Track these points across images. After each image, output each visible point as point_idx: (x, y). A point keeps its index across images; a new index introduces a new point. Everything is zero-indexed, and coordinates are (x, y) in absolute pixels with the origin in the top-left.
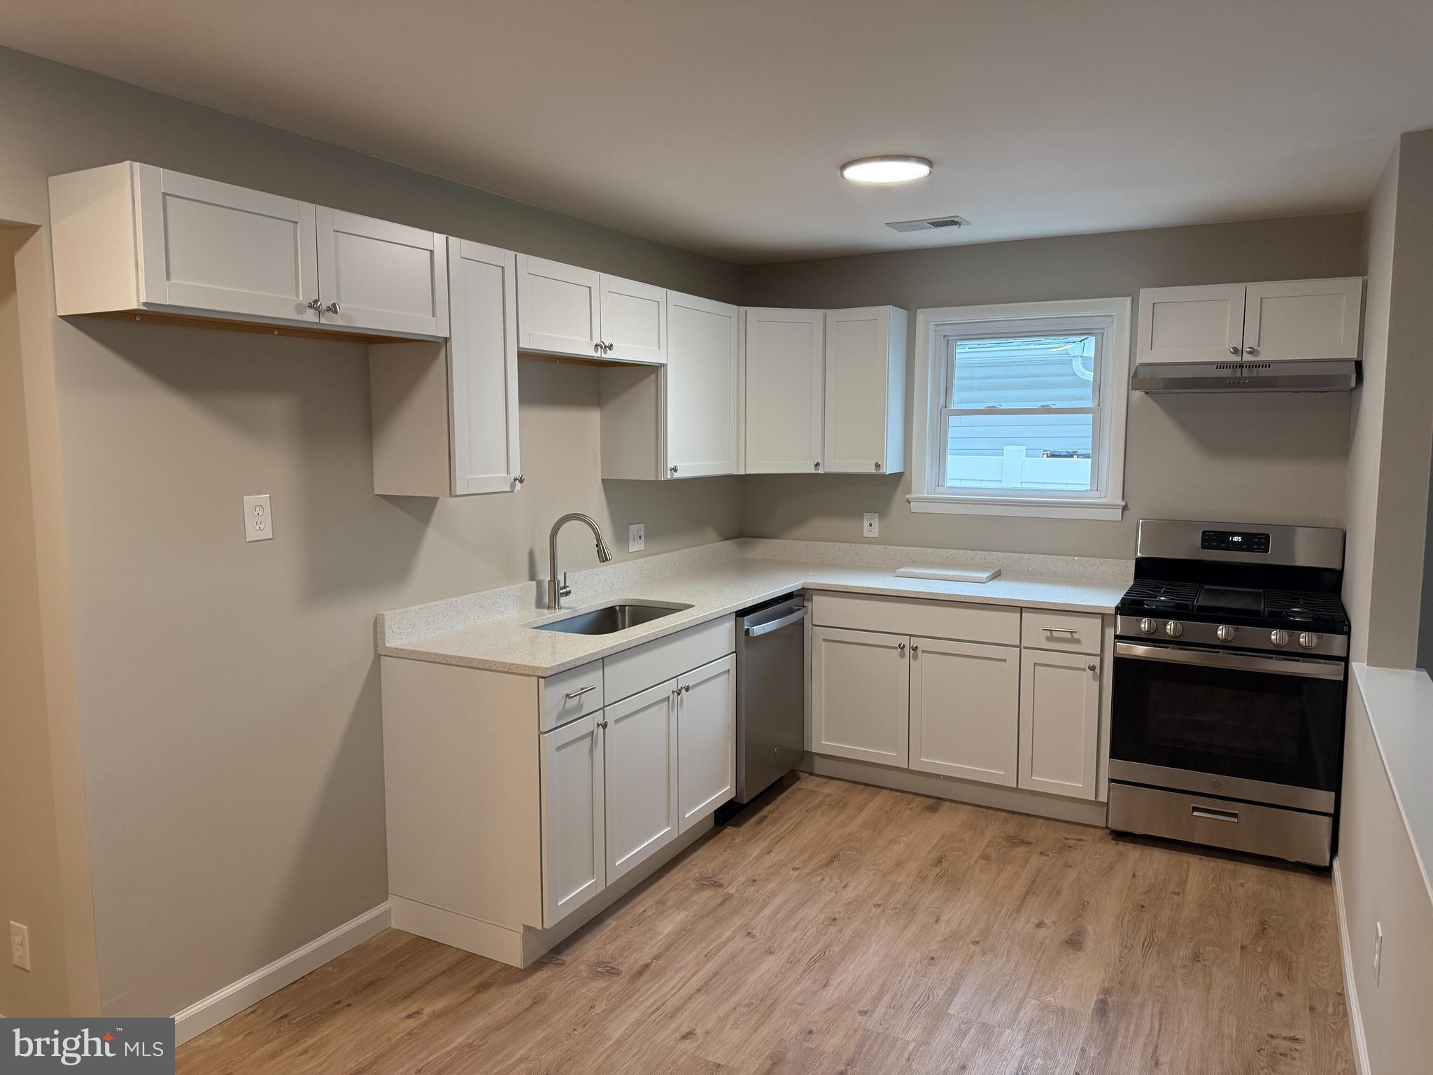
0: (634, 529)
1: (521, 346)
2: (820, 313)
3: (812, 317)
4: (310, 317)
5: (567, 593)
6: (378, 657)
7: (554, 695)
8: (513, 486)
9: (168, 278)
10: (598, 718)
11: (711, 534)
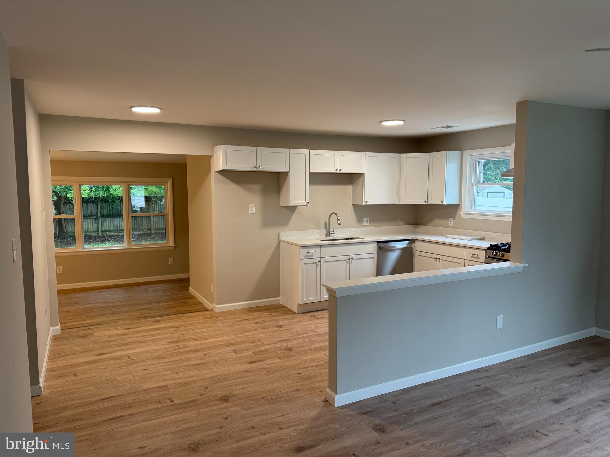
0: (364, 219)
1: (310, 171)
2: (427, 154)
3: (425, 155)
4: (255, 169)
5: (333, 233)
6: (279, 242)
7: (304, 251)
8: (307, 204)
9: (226, 165)
10: (319, 260)
11: (401, 223)
